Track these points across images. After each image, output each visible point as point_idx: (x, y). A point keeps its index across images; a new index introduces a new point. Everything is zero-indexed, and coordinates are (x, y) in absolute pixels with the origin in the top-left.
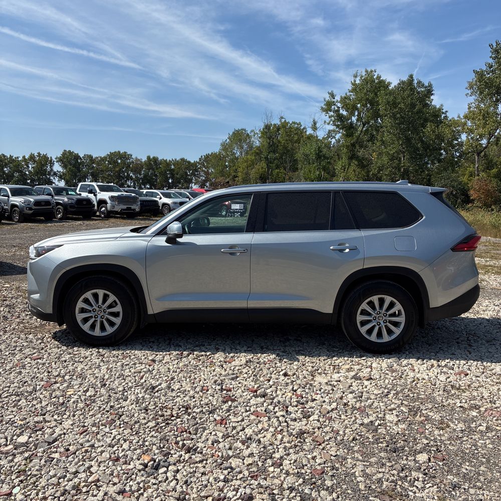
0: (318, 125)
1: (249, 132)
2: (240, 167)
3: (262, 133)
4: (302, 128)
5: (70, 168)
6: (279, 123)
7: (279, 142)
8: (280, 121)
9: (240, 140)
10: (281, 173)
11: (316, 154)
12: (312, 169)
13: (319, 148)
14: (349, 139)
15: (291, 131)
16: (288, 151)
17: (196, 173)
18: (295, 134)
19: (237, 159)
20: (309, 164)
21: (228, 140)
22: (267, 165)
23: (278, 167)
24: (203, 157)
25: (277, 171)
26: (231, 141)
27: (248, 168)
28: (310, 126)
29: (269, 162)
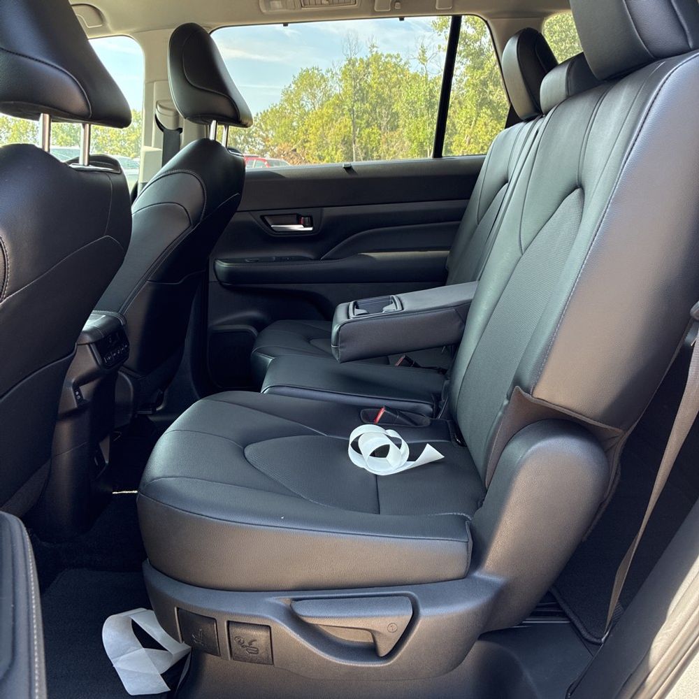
0: (428, 55)
1: (324, 72)
2: (312, 127)
3: (344, 73)
4: (403, 63)
5: (62, 138)
6: (369, 55)
7: (370, 86)
8: (371, 52)
9: (311, 86)
10: (374, 133)
11: (427, 100)
12: (420, 125)
13: (431, 91)
14: (477, 73)
15: (386, 69)
16: (384, 100)
17: (250, 140)
18: (393, 73)
19: (307, 114)
20: (417, 116)
21: (293, 86)
22: (353, 121)
23: (368, 125)
24: (259, 115)
25: (367, 130)
26: (298, 87)
27: (323, 126)
28: (417, 55)
29: (355, 116)
